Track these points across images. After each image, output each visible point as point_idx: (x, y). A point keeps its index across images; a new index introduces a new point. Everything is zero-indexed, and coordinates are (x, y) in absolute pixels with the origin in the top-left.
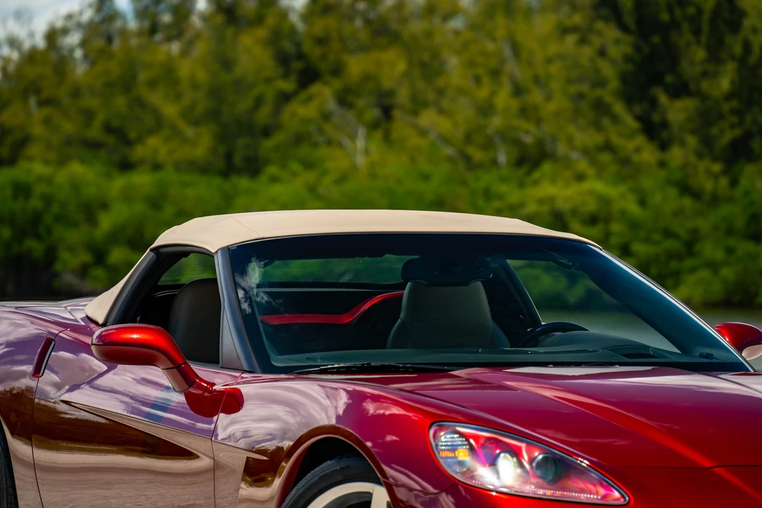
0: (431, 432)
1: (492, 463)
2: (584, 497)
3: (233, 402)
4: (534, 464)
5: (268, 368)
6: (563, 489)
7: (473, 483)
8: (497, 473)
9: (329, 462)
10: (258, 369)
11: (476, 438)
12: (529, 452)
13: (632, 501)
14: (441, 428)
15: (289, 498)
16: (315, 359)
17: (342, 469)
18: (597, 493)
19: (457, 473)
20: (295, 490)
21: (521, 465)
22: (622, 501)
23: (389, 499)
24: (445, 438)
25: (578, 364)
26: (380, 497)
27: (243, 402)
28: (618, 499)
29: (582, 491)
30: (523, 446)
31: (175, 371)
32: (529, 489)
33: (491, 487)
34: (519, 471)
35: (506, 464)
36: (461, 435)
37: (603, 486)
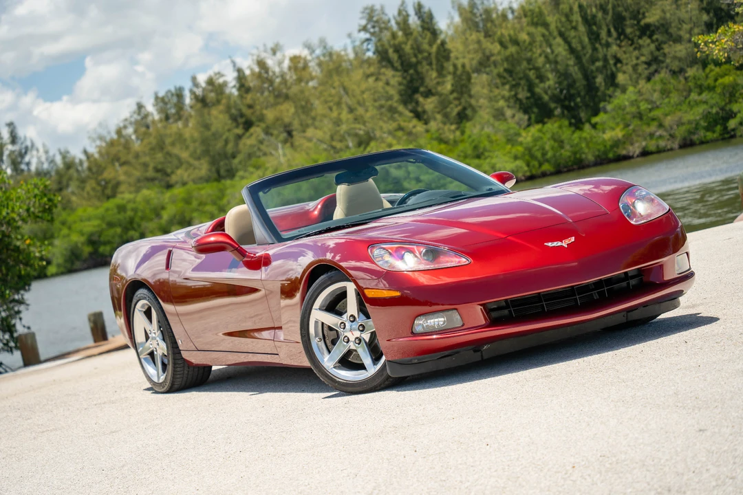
0: (369, 251)
1: (402, 258)
2: (449, 265)
4: (422, 255)
5: (280, 240)
6: (439, 263)
7: (394, 269)
8: (405, 262)
10: (276, 242)
11: (391, 248)
12: (418, 251)
13: (472, 261)
14: (373, 247)
15: (306, 297)
17: (330, 278)
18: (455, 261)
19: (386, 267)
20: (308, 294)
21: (416, 256)
22: (467, 262)
23: (355, 287)
24: (376, 252)
25: (430, 206)
26: (351, 288)
27: (271, 260)
28: (465, 262)
29: (447, 262)
30: (415, 247)
31: (235, 251)
32: (422, 267)
33: (404, 270)
34: (416, 259)
35: (409, 257)
36: (384, 249)
37: (456, 257)
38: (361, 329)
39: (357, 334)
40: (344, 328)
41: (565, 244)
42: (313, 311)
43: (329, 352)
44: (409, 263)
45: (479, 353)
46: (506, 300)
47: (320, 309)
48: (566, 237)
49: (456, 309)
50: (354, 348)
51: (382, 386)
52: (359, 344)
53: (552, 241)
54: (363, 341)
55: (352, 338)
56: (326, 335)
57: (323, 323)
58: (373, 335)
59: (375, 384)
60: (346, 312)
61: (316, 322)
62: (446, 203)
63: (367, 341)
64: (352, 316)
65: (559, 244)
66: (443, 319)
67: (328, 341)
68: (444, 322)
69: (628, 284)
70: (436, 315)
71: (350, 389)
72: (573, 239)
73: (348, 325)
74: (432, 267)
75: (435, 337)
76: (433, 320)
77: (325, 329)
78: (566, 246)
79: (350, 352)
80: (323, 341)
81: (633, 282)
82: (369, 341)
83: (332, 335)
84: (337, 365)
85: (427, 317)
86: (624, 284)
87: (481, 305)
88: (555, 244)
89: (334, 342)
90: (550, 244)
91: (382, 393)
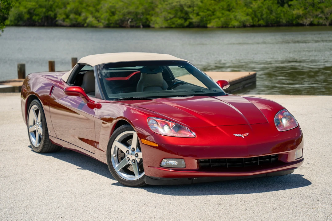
0: (148, 120)
1: (163, 127)
2: (185, 136)
3: (99, 106)
4: (173, 127)
6: (180, 134)
7: (157, 133)
8: (164, 130)
9: (122, 126)
10: (105, 98)
11: (159, 121)
12: (172, 125)
13: (196, 136)
14: (150, 119)
15: (113, 134)
16: (119, 96)
17: (126, 128)
18: (188, 135)
19: (154, 130)
20: (114, 132)
21: (170, 128)
22: (194, 137)
23: (137, 135)
24: (151, 121)
26: (135, 135)
27: (101, 107)
28: (193, 136)
29: (184, 134)
30: (170, 123)
31: (84, 98)
32: (171, 134)
33: (162, 134)
34: (169, 130)
35: (166, 127)
36: (155, 120)
37: (189, 132)
38: (136, 156)
39: (134, 157)
40: (128, 153)
41: (243, 136)
42: (115, 141)
43: (119, 163)
44: (165, 130)
45: (191, 180)
46: (209, 159)
47: (118, 141)
48: (244, 133)
49: (184, 159)
50: (131, 164)
51: (141, 186)
52: (134, 163)
53: (237, 133)
54: (136, 162)
55: (131, 159)
56: (119, 154)
57: (118, 148)
58: (141, 160)
59: (137, 184)
60: (131, 145)
61: (115, 147)
62: (192, 95)
63: (138, 162)
64: (133, 148)
65: (241, 135)
66: (176, 162)
67: (119, 158)
68: (177, 163)
69: (270, 160)
70: (173, 159)
71: (125, 184)
72: (248, 134)
73: (130, 152)
74: (176, 135)
75: (171, 170)
76: (171, 161)
77: (119, 151)
78: (244, 138)
79: (129, 165)
80: (117, 156)
81: (273, 159)
82: (139, 162)
83: (122, 155)
84: (121, 170)
85: (169, 159)
86: (268, 160)
87: (196, 159)
88: (238, 135)
89: (122, 159)
90: (236, 135)
91: (140, 189)
